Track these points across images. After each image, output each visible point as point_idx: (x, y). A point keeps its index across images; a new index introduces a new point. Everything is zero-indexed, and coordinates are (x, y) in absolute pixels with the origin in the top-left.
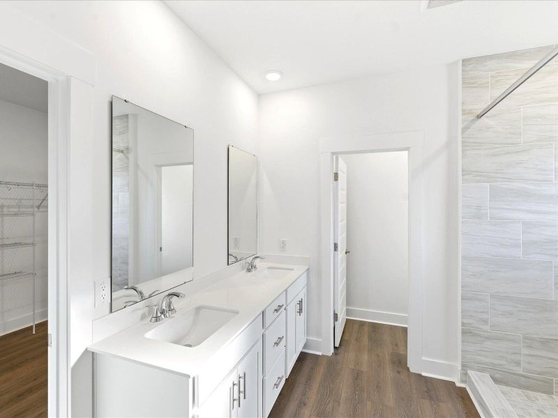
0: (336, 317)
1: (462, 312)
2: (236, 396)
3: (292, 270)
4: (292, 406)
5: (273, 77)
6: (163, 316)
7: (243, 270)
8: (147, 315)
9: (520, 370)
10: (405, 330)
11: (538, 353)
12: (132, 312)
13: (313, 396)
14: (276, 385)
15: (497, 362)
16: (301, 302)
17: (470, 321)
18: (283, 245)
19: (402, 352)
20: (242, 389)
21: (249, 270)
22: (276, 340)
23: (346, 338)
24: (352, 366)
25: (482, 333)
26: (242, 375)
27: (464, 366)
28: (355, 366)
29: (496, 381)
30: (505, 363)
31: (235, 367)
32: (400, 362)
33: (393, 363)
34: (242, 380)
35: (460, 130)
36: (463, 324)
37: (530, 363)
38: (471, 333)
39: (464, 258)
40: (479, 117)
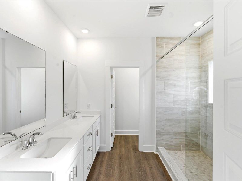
0: (112, 134)
1: (156, 127)
2: (72, 177)
3: (93, 117)
4: (95, 176)
5: (85, 31)
6: (30, 146)
7: (70, 119)
8: (19, 146)
9: (173, 144)
10: (137, 136)
11: (177, 137)
12: (11, 146)
13: (104, 169)
14: (88, 168)
15: (167, 143)
16: (98, 131)
17: (159, 130)
18: (89, 106)
19: (136, 145)
20: (75, 173)
21: (73, 118)
22: (88, 148)
23: (115, 143)
24: (118, 154)
25: (162, 133)
26: (75, 167)
27: (157, 146)
28: (120, 153)
29: (166, 149)
30: (168, 142)
31: (72, 164)
32: (136, 148)
33: (133, 149)
34: (75, 169)
35: (156, 62)
36: (157, 131)
37: (175, 141)
38: (159, 134)
39: (157, 107)
40: (161, 58)
